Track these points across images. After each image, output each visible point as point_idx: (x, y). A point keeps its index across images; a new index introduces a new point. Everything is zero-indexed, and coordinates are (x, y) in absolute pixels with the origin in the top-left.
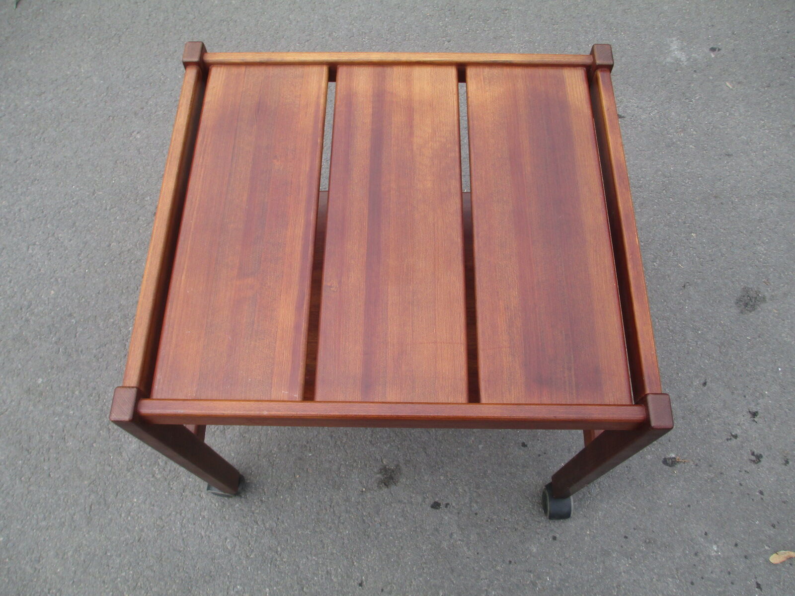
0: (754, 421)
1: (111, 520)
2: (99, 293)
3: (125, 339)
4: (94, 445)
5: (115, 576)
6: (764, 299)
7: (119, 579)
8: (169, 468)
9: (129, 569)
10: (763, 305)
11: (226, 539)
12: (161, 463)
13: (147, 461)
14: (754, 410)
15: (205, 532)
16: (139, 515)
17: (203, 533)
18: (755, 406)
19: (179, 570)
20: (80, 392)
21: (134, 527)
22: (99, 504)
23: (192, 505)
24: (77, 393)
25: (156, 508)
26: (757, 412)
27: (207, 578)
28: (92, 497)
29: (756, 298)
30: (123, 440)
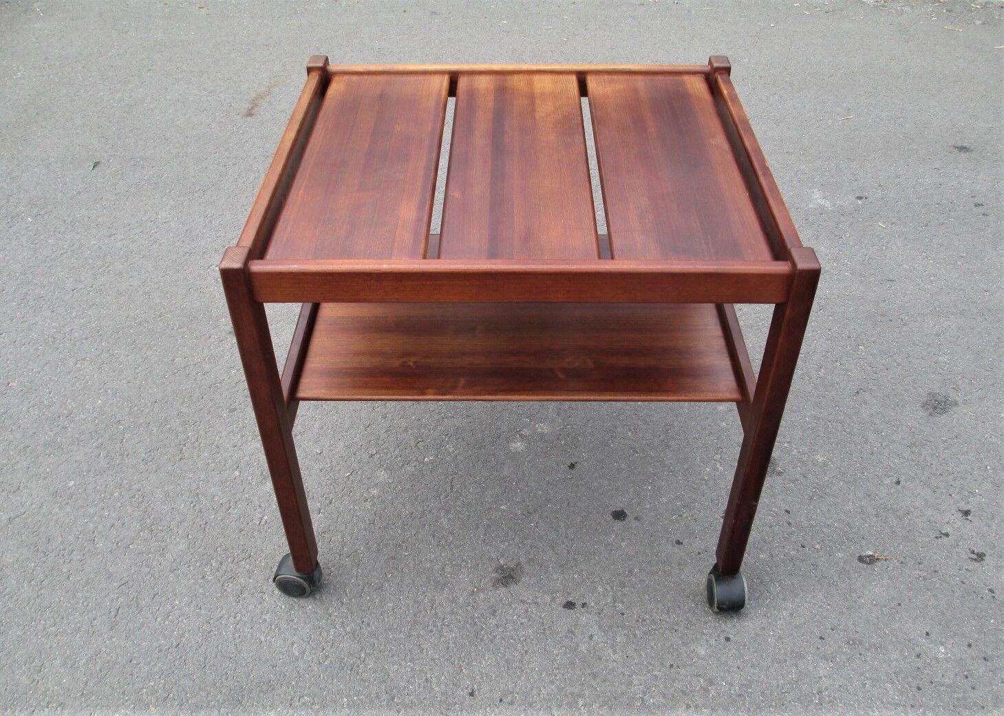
0: (967, 519)
1: (143, 624)
2: (155, 402)
3: (183, 443)
4: (131, 546)
5: (141, 685)
6: (956, 403)
7: (145, 690)
8: (224, 568)
9: (160, 678)
10: (955, 408)
11: (293, 644)
12: (214, 564)
13: (196, 562)
14: (966, 508)
15: (266, 637)
16: (180, 619)
17: (263, 639)
18: (965, 504)
19: (227, 679)
20: (120, 494)
21: (173, 631)
22: (129, 606)
23: (251, 607)
24: (116, 494)
25: (203, 612)
26: (969, 511)
27: (265, 688)
28: (121, 599)
29: (945, 402)
30: (168, 541)
